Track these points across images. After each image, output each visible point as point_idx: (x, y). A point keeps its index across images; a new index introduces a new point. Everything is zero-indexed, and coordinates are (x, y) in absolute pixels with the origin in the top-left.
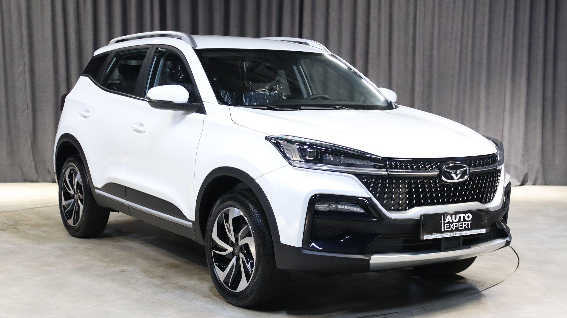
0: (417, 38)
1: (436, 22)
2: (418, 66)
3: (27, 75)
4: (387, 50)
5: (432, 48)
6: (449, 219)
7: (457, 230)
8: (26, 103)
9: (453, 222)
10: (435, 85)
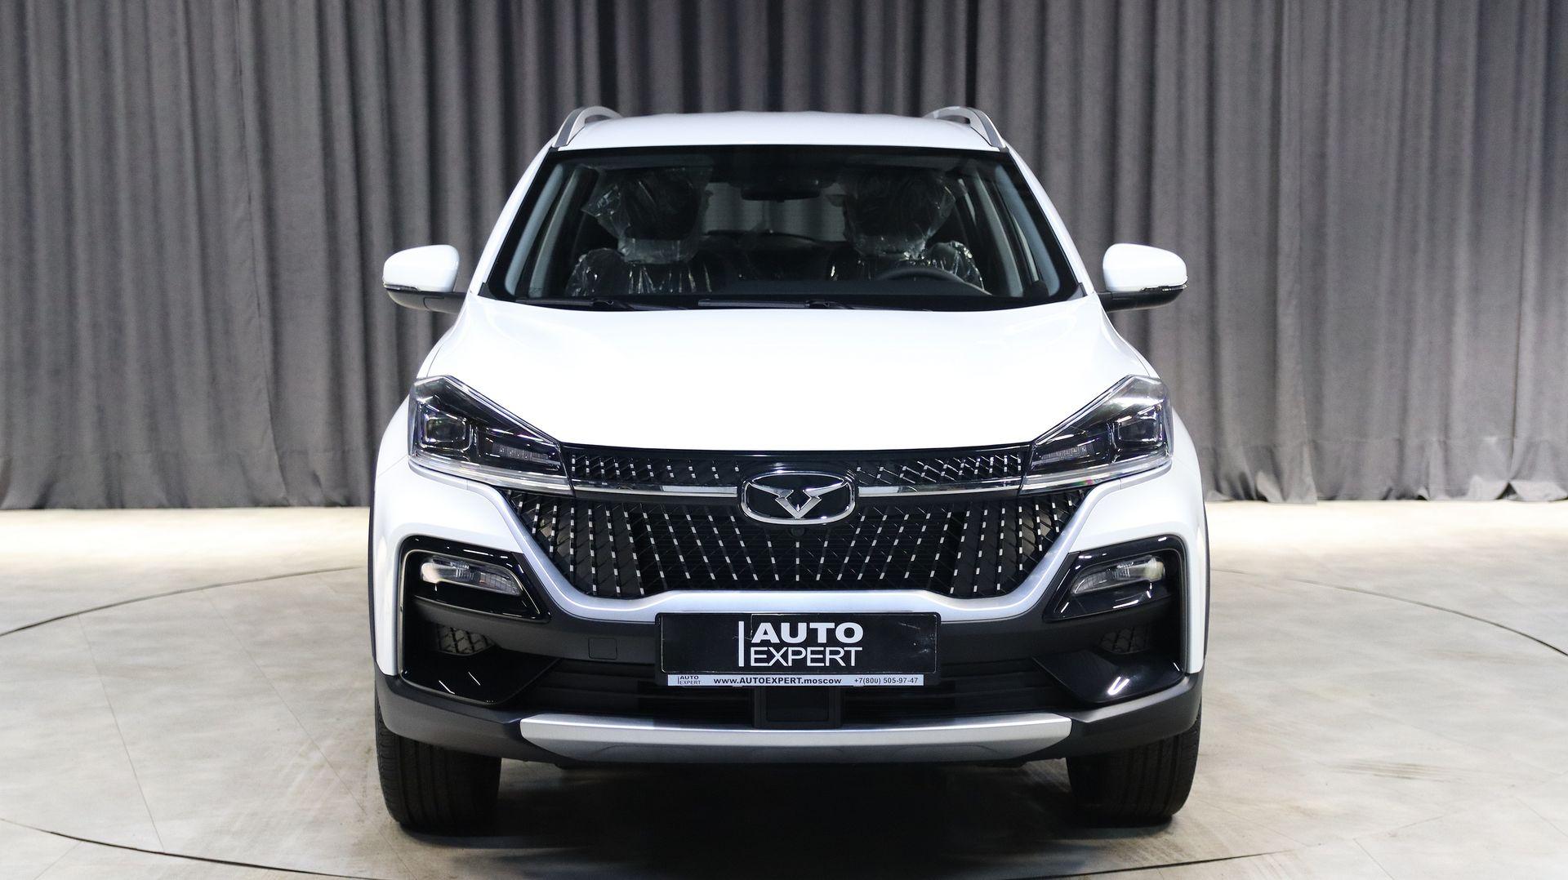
6: (765, 631)
7: (800, 667)
9: (783, 644)
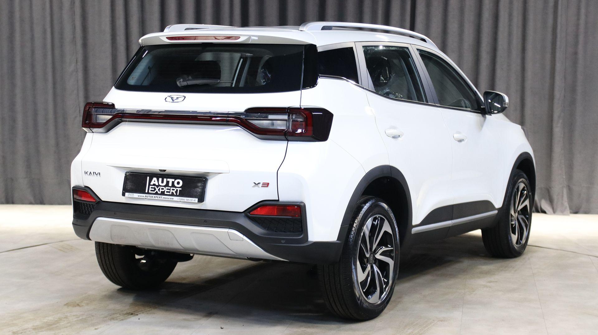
0: (558, 31)
1: (583, 11)
2: (559, 66)
3: (80, 75)
4: (520, 47)
5: (576, 43)
8: (78, 108)
10: (579, 89)
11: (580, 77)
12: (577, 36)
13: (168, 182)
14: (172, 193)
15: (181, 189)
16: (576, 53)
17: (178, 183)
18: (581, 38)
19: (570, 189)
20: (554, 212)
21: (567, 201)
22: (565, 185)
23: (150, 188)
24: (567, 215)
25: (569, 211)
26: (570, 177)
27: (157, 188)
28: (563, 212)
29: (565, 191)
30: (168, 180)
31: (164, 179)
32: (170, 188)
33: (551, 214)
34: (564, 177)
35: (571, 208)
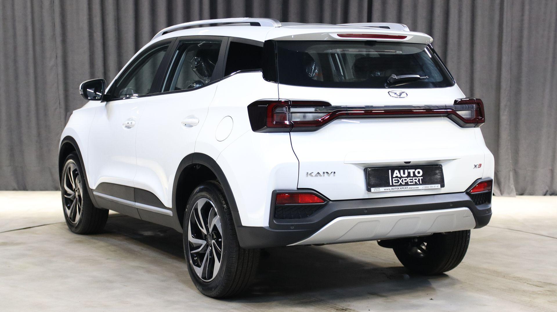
11: (525, 69)
12: (521, 31)
13: (409, 173)
14: (415, 182)
15: (422, 178)
16: (520, 47)
17: (419, 173)
18: (526, 33)
19: (516, 173)
20: (502, 194)
21: (513, 183)
22: (511, 169)
23: (394, 180)
24: (514, 196)
25: (515, 193)
26: (516, 162)
27: (400, 179)
28: (509, 194)
29: (511, 174)
30: (409, 171)
31: (405, 170)
32: (412, 178)
33: (498, 196)
34: (511, 161)
35: (517, 190)
